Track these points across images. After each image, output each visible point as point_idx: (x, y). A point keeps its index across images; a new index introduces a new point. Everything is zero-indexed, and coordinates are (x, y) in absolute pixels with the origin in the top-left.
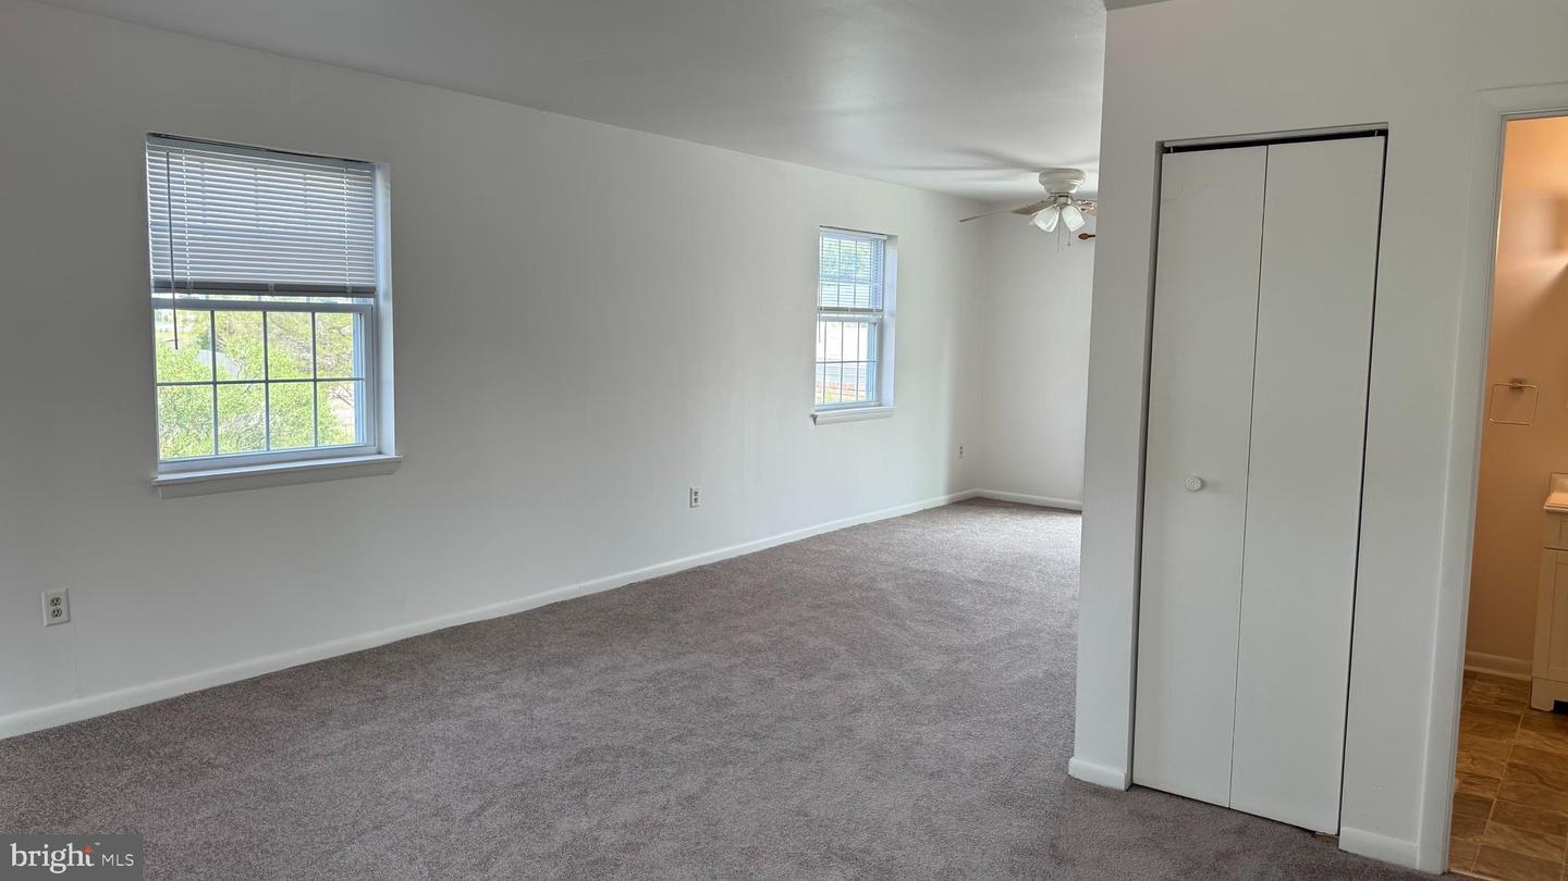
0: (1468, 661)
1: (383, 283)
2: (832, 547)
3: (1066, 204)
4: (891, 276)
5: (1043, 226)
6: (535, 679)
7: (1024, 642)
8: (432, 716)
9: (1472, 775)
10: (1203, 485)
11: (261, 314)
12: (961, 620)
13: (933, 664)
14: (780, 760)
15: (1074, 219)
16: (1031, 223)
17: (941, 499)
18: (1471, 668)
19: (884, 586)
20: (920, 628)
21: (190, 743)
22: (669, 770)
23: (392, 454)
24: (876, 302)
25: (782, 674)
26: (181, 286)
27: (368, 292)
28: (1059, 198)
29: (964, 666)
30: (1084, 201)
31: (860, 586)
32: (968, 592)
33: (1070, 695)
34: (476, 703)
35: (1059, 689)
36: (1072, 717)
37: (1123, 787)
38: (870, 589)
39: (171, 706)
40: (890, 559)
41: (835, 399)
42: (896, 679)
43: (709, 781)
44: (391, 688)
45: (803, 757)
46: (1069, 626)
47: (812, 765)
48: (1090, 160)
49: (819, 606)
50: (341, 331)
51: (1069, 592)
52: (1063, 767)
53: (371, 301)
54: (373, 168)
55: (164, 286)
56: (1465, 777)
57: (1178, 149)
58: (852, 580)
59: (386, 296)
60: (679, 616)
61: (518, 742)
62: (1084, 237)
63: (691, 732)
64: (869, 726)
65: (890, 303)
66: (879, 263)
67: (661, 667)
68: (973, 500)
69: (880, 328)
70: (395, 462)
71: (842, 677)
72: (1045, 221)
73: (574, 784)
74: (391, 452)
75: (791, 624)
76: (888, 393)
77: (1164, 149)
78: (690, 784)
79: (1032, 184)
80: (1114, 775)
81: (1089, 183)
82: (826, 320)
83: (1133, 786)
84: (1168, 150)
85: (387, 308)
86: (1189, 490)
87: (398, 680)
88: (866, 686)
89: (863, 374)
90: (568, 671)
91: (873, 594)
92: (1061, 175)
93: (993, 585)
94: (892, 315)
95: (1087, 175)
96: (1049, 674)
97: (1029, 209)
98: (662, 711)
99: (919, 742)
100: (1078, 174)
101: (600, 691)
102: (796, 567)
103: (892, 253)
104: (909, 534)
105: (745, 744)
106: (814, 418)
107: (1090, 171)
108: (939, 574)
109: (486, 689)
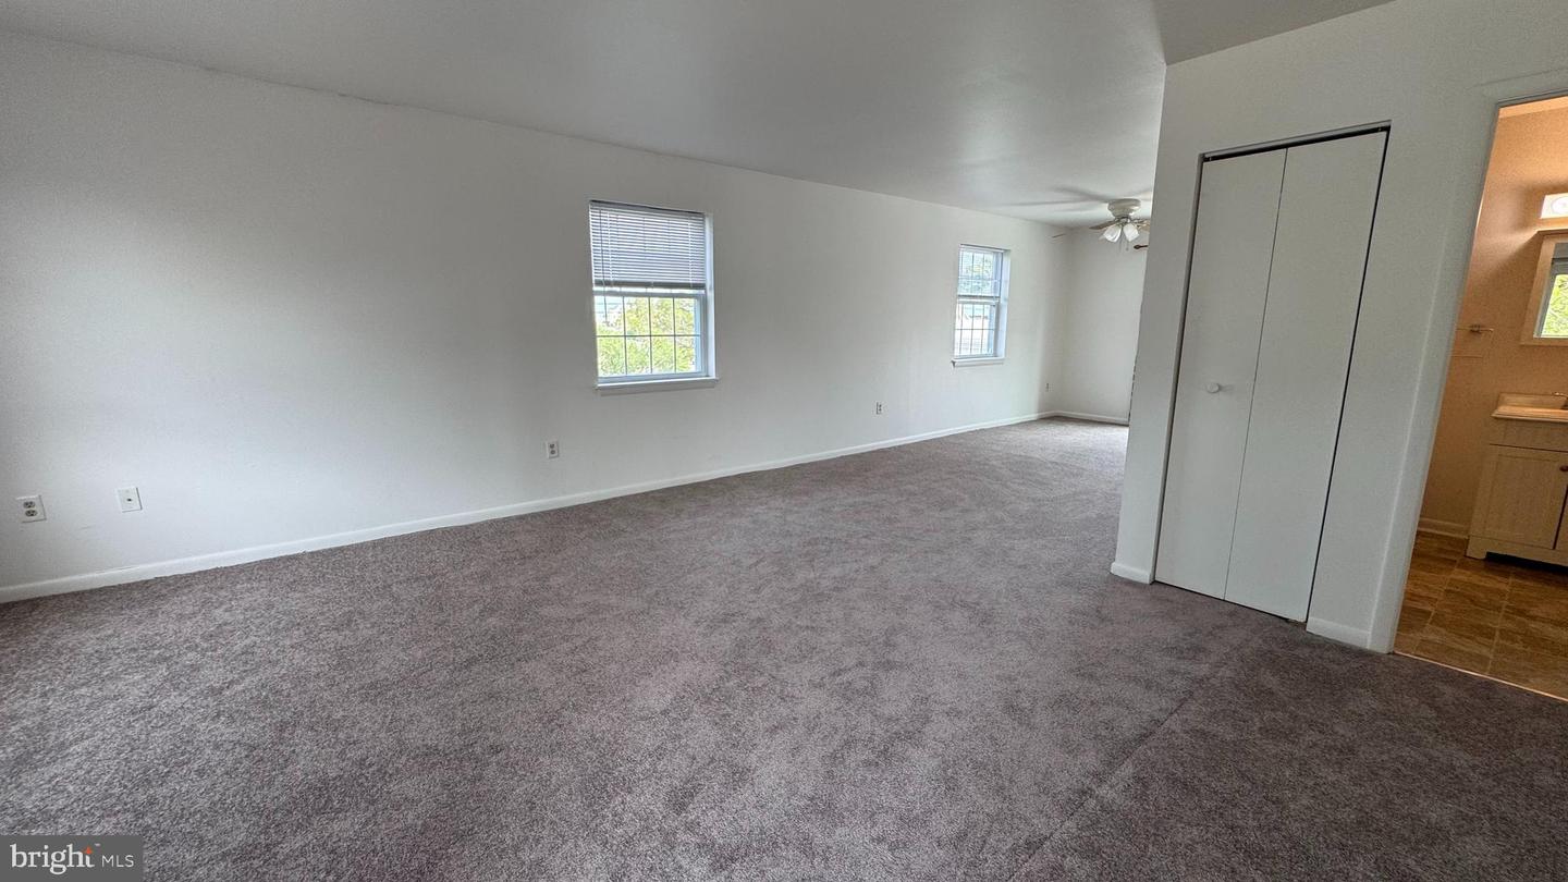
0: (1421, 524)
1: (709, 282)
2: (962, 441)
3: (1126, 223)
4: (1006, 276)
5: (1109, 238)
6: (787, 501)
7: (1085, 497)
8: (733, 515)
9: (1413, 595)
10: (1220, 388)
11: (647, 299)
12: (1042, 484)
13: (1024, 507)
14: (926, 552)
15: (1131, 232)
16: (1101, 238)
17: (1034, 416)
18: (1423, 529)
19: (995, 463)
20: (1015, 487)
21: (615, 520)
22: (861, 552)
23: (714, 377)
24: (995, 292)
25: (929, 507)
26: (608, 283)
27: (701, 286)
28: (1122, 219)
29: (1044, 509)
30: (1140, 222)
31: (979, 463)
32: (1049, 468)
33: (1115, 529)
34: (756, 511)
35: (1107, 525)
36: (1115, 541)
37: (1148, 582)
38: (985, 464)
39: (607, 502)
40: (999, 448)
41: (967, 353)
42: (999, 514)
43: (883, 559)
44: (713, 501)
45: (939, 551)
46: (1115, 489)
47: (946, 557)
48: (1146, 191)
49: (954, 473)
50: (688, 308)
51: (1116, 471)
52: (1108, 570)
53: (703, 291)
54: (704, 217)
55: (599, 283)
56: (1410, 596)
57: (1215, 158)
58: (974, 459)
59: (710, 289)
60: (869, 474)
61: (777, 532)
62: (1137, 247)
63: (874, 534)
64: (981, 538)
65: (1005, 292)
66: (999, 269)
67: (857, 500)
68: (1054, 416)
69: (998, 307)
70: (714, 382)
71: (965, 511)
72: (1112, 235)
73: (807, 554)
74: (713, 376)
75: (935, 481)
76: (1002, 350)
77: (1204, 159)
78: (873, 560)
79: (1104, 212)
80: (1143, 575)
81: (1144, 209)
82: (963, 303)
83: (1154, 582)
84: (1207, 160)
85: (711, 295)
86: (1209, 392)
87: (716, 497)
88: (981, 517)
89: (986, 336)
90: (805, 498)
91: (987, 467)
92: (1123, 204)
93: (1065, 465)
94: (1005, 300)
95: (1142, 203)
96: (1100, 516)
97: (1101, 226)
98: (858, 522)
99: (1012, 549)
100: (1136, 202)
101: (823, 510)
102: (939, 451)
103: (1007, 261)
104: (1010, 435)
105: (905, 542)
106: (954, 363)
107: (1146, 200)
108: (1030, 458)
109: (761, 504)
